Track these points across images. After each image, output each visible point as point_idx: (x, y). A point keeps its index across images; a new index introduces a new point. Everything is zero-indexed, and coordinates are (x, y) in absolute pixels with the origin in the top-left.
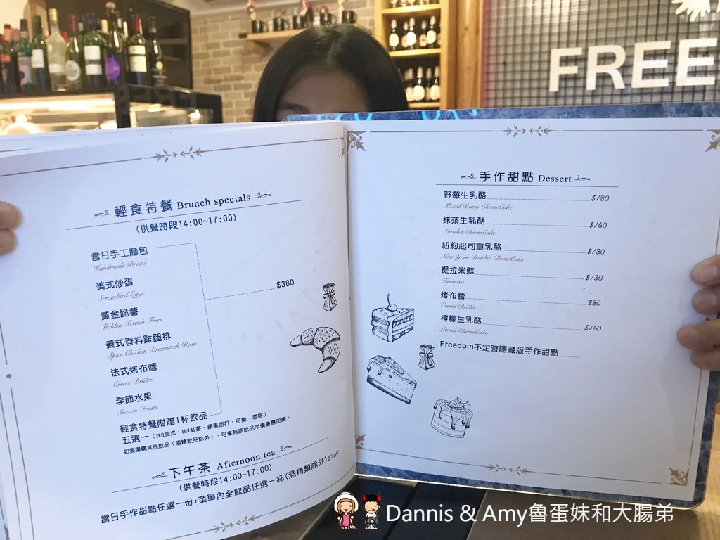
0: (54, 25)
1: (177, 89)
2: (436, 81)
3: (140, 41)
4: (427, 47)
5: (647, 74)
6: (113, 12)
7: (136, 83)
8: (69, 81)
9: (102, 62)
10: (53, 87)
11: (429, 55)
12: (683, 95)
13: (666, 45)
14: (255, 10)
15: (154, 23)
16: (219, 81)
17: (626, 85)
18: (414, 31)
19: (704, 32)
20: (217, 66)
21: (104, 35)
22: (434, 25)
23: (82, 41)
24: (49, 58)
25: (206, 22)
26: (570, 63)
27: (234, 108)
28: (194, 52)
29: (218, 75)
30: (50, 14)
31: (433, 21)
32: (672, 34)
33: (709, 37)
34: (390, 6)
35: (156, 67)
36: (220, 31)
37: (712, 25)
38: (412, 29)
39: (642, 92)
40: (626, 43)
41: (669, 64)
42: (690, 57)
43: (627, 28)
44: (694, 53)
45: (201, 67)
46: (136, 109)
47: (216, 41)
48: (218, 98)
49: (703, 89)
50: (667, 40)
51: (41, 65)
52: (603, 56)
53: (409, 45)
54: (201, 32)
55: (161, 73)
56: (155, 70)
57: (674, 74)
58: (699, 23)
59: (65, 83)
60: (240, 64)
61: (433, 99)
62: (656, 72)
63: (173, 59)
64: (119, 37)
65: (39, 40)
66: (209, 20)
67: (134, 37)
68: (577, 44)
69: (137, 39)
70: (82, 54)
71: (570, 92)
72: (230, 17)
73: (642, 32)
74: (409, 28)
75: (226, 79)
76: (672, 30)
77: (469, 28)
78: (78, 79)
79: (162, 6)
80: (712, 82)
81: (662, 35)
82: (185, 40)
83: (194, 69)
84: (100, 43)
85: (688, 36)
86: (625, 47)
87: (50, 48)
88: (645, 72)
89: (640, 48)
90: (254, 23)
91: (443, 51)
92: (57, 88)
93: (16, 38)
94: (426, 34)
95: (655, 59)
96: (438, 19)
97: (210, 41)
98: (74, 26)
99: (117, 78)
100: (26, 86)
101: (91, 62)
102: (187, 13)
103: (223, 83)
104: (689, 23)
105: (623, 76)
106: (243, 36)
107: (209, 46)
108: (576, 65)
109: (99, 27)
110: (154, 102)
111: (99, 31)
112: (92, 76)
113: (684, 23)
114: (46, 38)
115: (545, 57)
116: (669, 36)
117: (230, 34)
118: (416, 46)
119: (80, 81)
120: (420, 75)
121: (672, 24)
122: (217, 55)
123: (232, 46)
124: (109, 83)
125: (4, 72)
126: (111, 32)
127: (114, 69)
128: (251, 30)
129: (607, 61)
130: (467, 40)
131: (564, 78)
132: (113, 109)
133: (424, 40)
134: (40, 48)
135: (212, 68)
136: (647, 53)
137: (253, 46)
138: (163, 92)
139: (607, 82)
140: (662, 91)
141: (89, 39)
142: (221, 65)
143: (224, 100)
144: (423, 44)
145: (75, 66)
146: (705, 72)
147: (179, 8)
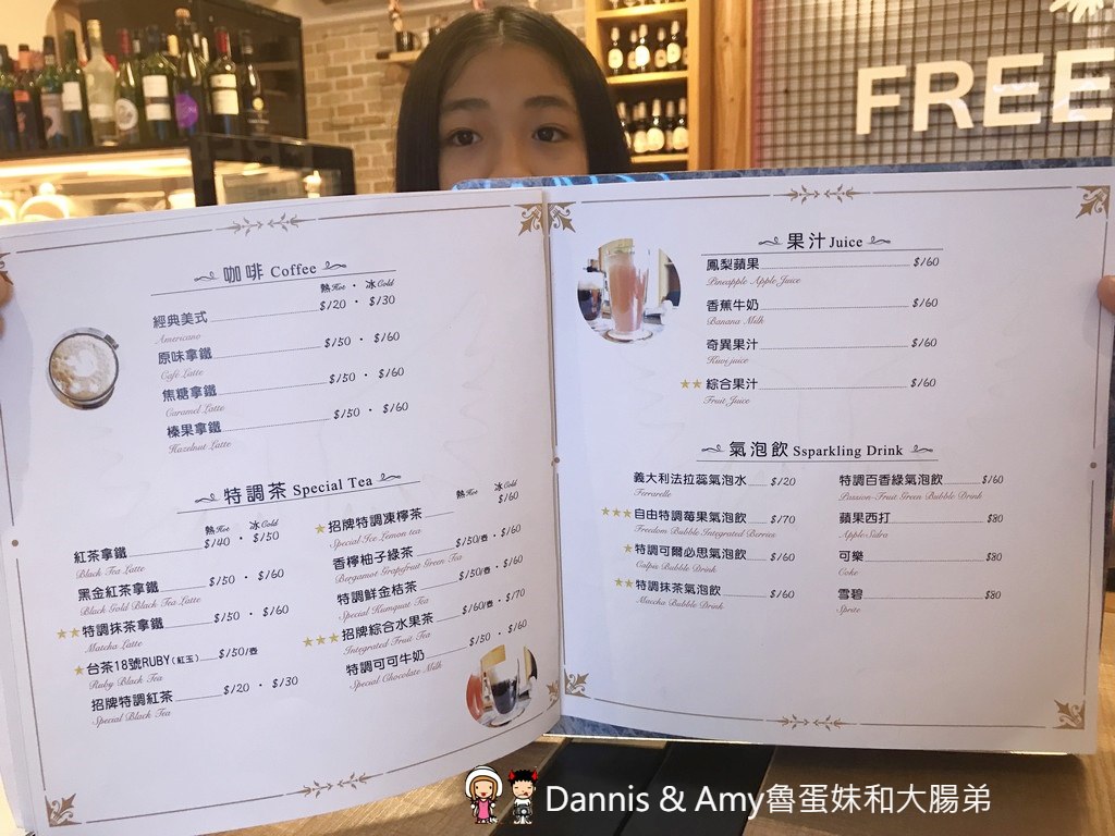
0: (95, 45)
1: (285, 139)
2: (681, 121)
3: (228, 68)
4: (667, 68)
5: (1007, 105)
6: (186, 23)
7: (223, 132)
8: (120, 131)
9: (170, 101)
10: (95, 139)
11: (669, 80)
12: (1063, 136)
13: (1035, 60)
14: (401, 17)
15: (248, 39)
16: (347, 126)
17: (975, 122)
18: (647, 45)
19: (1094, 39)
20: (342, 104)
21: (172, 59)
22: (677, 35)
23: (140, 69)
24: (90, 96)
25: (326, 36)
26: (887, 90)
27: (370, 167)
28: (308, 82)
29: (343, 118)
30: (89, 27)
31: (675, 28)
32: (1045, 43)
33: (1102, 46)
34: (610, 7)
35: (253, 107)
36: (347, 49)
37: (1106, 29)
38: (642, 41)
39: (1000, 133)
40: (973, 57)
41: (1041, 88)
42: (1073, 77)
43: (975, 34)
44: (1080, 71)
45: (319, 105)
46: (223, 171)
47: (341, 65)
48: (348, 153)
49: (1094, 127)
50: (1037, 52)
51: (78, 106)
52: (938, 78)
53: (638, 65)
54: (318, 51)
55: (260, 116)
56: (251, 111)
57: (1049, 104)
58: (1087, 25)
59: (114, 134)
60: (379, 99)
61: (677, 148)
62: (1021, 101)
63: (278, 93)
64: (196, 61)
65: (74, 69)
66: (329, 32)
67: (219, 61)
68: (899, 59)
69: (223, 65)
70: (139, 88)
71: (889, 135)
72: (362, 27)
73: (998, 40)
74: (639, 39)
75: (357, 124)
76: (1045, 36)
77: (731, 39)
78: (134, 128)
79: (258, 12)
80: (1109, 117)
81: (1029, 44)
82: (294, 65)
83: (309, 108)
84: (167, 72)
85: (1069, 45)
86: (973, 64)
87: (90, 80)
88: (1004, 102)
89: (997, 64)
90: (399, 36)
91: (692, 75)
92: (102, 141)
93: (38, 65)
94: (665, 49)
95: (1019, 81)
96: (683, 26)
97: (332, 65)
98: (126, 46)
99: (194, 125)
100: (54, 138)
101: (155, 100)
102: (297, 22)
103: (352, 130)
104: (1071, 26)
105: (970, 108)
106: (382, 56)
107: (330, 73)
108: (897, 92)
109: (166, 47)
110: (247, 160)
111: (165, 53)
112: (156, 122)
113: (1063, 26)
114: (83, 64)
115: (849, 82)
116: (1040, 46)
117: (363, 54)
118: (650, 68)
119: (137, 131)
120: (656, 112)
121: (1045, 28)
122: (343, 85)
123: (367, 72)
124: (181, 133)
125: (21, 118)
126: (184, 54)
127: (189, 110)
128: (394, 47)
129: (945, 86)
130: (729, 57)
131: (878, 114)
132: (189, 173)
133: (661, 58)
134: (75, 80)
135: (335, 106)
136: (1007, 73)
137: (398, 71)
138: (263, 144)
139: (946, 118)
140: (1031, 131)
141: (150, 65)
142: (350, 101)
143: (357, 156)
144: (660, 64)
145: (129, 107)
146: (1096, 100)
147: (282, 15)
